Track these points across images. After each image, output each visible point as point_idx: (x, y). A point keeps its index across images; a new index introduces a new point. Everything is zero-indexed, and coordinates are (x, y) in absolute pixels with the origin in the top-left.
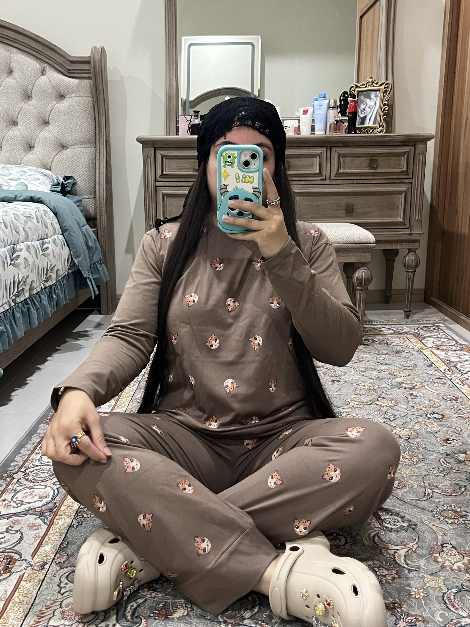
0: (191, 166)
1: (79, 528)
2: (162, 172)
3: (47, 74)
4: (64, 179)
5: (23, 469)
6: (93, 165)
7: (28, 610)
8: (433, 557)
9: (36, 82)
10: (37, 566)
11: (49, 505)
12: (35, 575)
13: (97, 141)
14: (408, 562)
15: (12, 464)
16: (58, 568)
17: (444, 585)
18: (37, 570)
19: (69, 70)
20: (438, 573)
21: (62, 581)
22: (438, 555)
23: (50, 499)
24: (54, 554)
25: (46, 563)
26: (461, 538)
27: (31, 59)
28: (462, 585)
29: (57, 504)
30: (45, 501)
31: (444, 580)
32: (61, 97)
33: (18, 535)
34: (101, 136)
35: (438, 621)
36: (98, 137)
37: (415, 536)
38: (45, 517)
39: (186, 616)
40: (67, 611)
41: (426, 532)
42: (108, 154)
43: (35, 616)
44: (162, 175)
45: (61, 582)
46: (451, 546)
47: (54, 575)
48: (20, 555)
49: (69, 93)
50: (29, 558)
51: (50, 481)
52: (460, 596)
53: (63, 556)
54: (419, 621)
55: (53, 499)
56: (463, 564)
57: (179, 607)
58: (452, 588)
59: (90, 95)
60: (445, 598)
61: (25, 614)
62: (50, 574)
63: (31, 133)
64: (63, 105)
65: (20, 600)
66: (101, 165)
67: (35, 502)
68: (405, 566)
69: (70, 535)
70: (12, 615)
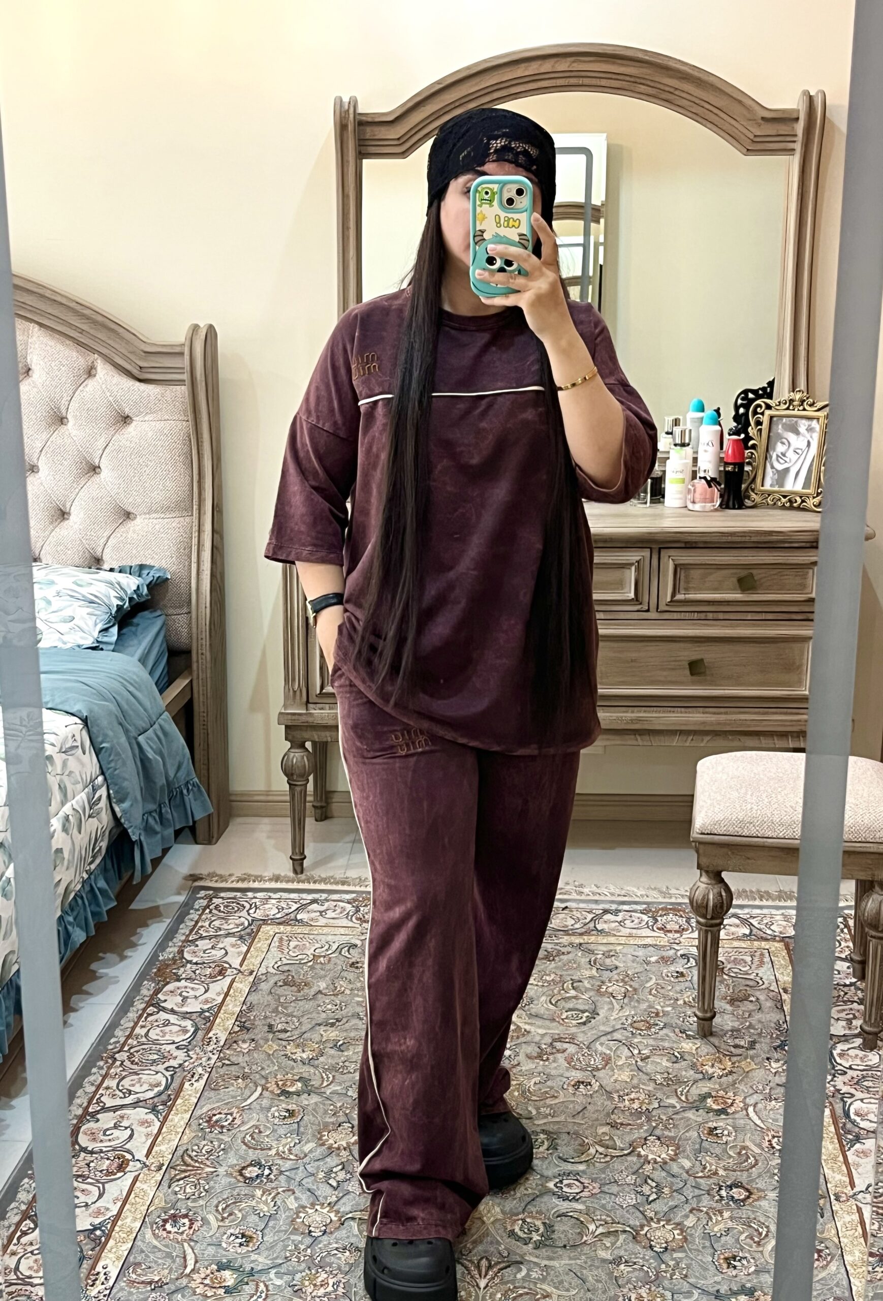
3: (97, 376)
6: (188, 551)
9: (77, 393)
19: (141, 368)
32: (126, 419)
34: (202, 497)
36: (196, 499)
42: (217, 532)
49: (142, 412)
59: (183, 418)
63: (65, 490)
64: (129, 436)
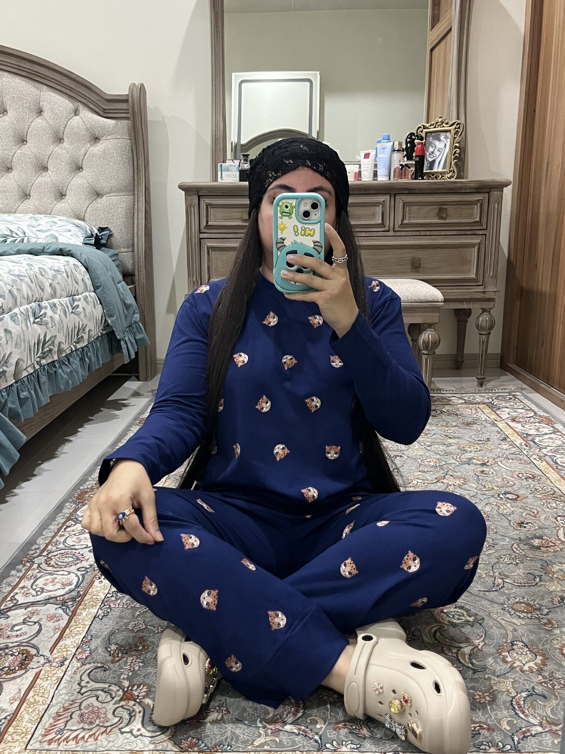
0: (239, 215)
1: (105, 619)
2: (207, 222)
3: (80, 114)
4: (98, 230)
5: (45, 553)
6: (131, 215)
7: (43, 712)
8: (501, 656)
9: (69, 123)
10: (56, 662)
11: (73, 593)
12: (53, 672)
13: (136, 188)
14: (474, 661)
15: (33, 548)
16: (79, 665)
17: (513, 688)
18: (56, 667)
19: (104, 109)
20: (507, 675)
21: (83, 679)
22: (507, 654)
23: (73, 587)
24: (75, 649)
25: (66, 659)
26: (534, 635)
27: (63, 97)
28: (533, 688)
29: (81, 593)
30: (67, 588)
31: (512, 682)
32: (96, 139)
33: (37, 627)
34: (139, 182)
35: (505, 729)
36: (136, 183)
37: (482, 632)
38: (67, 607)
39: (219, 720)
40: (86, 713)
41: (495, 628)
42: (148, 203)
43: (51, 718)
44: (207, 226)
45: (81, 680)
46: (523, 644)
47: (75, 673)
48: (38, 650)
49: (105, 134)
50: (47, 653)
51: (73, 567)
52: (531, 701)
53: (86, 651)
54: (484, 729)
55: (77, 586)
56: (535, 664)
57: (212, 710)
58: (522, 692)
59: (128, 138)
60: (514, 703)
61: (40, 717)
62: (70, 671)
63: (63, 180)
64: (98, 148)
65: (35, 699)
66: (140, 214)
67: (56, 590)
68: (470, 665)
69: (95, 627)
70: (27, 717)
